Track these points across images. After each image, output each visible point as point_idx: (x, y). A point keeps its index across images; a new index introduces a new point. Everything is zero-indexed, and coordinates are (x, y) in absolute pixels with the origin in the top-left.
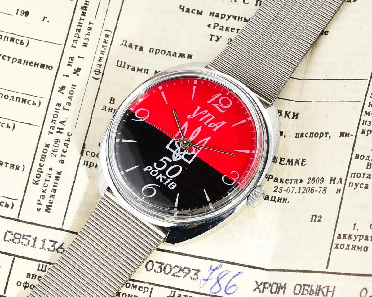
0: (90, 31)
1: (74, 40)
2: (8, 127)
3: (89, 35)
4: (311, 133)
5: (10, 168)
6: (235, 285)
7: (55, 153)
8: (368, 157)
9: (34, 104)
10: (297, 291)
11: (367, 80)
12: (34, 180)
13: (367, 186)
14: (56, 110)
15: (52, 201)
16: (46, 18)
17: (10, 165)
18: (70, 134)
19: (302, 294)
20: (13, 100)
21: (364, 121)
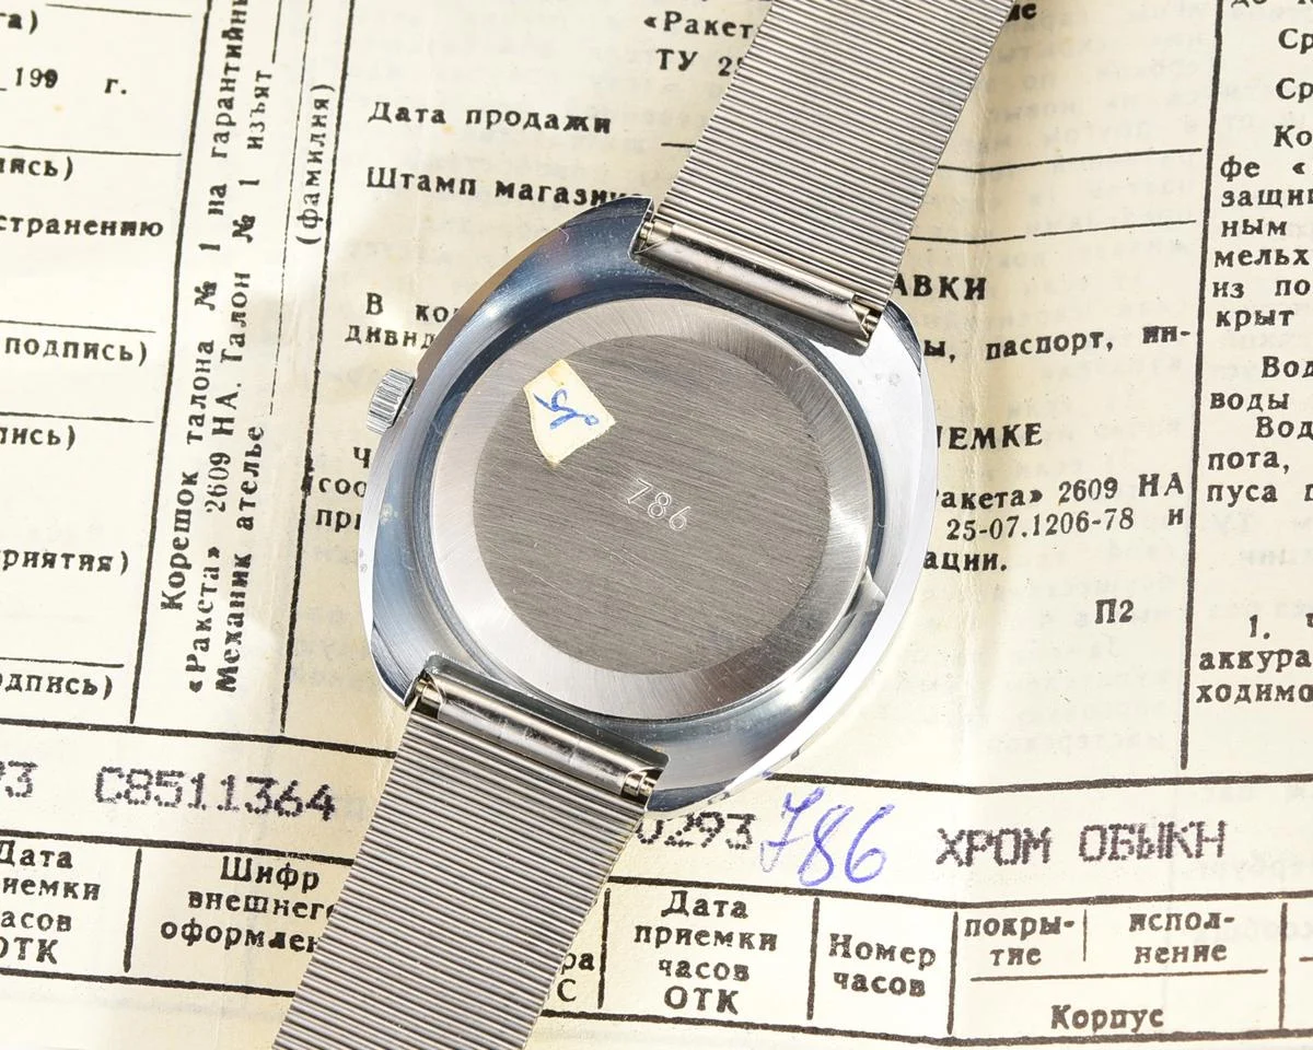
0: (262, 99)
1: (217, 136)
2: (54, 440)
3: (263, 111)
4: (1040, 340)
5: (81, 568)
6: (875, 851)
7: (219, 501)
8: (1255, 400)
9: (125, 355)
10: (1093, 848)
11: (1200, 150)
12: (164, 595)
13: (1270, 493)
14: (200, 366)
15: (234, 654)
16: (116, 81)
17: (79, 560)
18: (257, 432)
19: (1110, 858)
20: (54, 353)
21: (1216, 284)
